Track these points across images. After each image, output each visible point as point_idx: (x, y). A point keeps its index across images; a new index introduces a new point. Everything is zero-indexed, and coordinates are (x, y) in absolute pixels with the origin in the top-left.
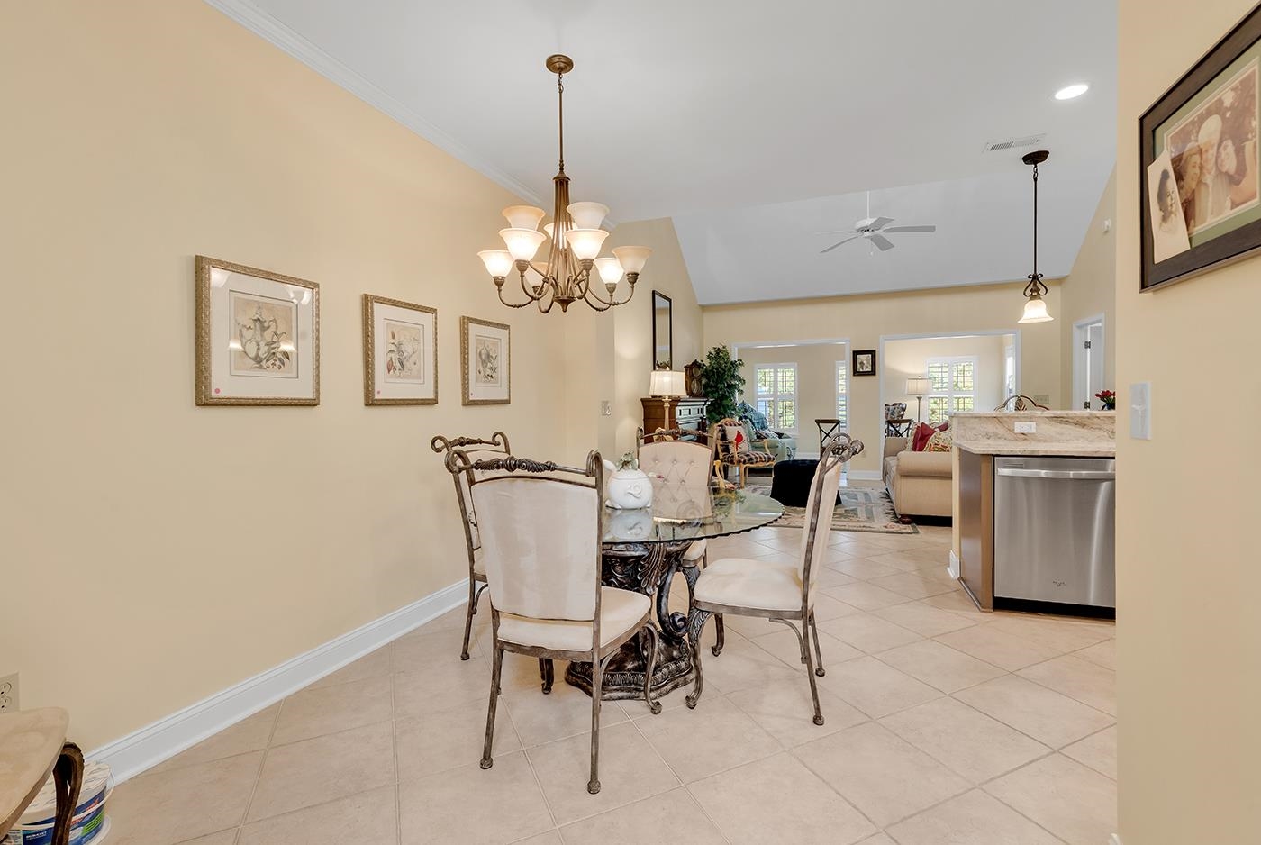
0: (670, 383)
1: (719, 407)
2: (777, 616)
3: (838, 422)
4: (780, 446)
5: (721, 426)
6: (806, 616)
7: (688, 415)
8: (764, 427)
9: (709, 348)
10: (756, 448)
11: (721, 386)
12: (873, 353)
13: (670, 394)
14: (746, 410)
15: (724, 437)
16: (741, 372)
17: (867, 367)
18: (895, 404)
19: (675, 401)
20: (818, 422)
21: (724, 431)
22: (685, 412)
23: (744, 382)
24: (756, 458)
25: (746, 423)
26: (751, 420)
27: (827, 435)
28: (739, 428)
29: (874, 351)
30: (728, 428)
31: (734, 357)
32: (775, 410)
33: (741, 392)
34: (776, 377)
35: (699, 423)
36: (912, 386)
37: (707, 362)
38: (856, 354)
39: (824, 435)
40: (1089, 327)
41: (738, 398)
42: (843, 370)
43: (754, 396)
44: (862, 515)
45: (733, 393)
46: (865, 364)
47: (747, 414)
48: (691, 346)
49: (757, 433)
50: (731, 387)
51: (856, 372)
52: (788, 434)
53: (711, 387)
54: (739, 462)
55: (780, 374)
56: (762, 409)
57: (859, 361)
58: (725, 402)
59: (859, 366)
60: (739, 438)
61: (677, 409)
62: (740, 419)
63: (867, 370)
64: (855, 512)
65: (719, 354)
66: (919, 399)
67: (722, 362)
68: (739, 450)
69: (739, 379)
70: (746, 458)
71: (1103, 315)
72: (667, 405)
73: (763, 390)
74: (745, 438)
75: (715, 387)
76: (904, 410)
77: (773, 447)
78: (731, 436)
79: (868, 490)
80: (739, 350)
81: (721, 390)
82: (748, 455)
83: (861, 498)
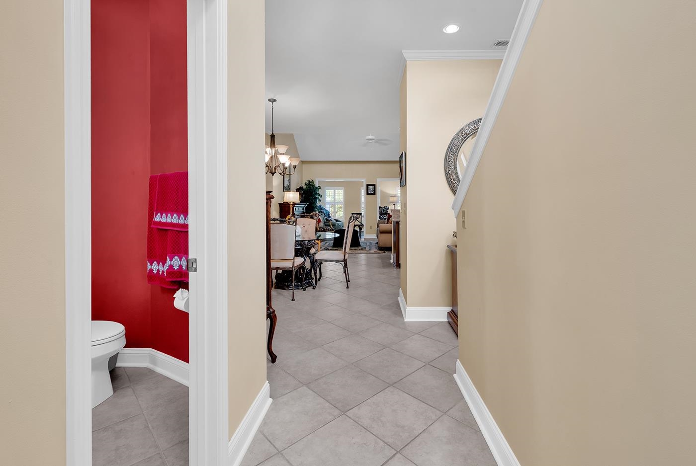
0: (293, 197)
1: (311, 207)
2: (337, 261)
3: (361, 214)
4: (337, 225)
6: (345, 261)
7: (298, 209)
8: (329, 217)
9: (305, 180)
10: (326, 225)
12: (374, 185)
13: (293, 201)
14: (321, 209)
16: (320, 192)
18: (385, 207)
19: (294, 204)
20: (353, 214)
22: (297, 209)
23: (321, 196)
25: (322, 214)
26: (324, 213)
27: (356, 220)
28: (319, 217)
31: (317, 185)
32: (335, 210)
33: (320, 201)
34: (335, 193)
36: (392, 199)
37: (304, 187)
38: (368, 186)
41: (318, 203)
42: (363, 192)
43: (325, 203)
44: (367, 249)
45: (316, 201)
46: (371, 190)
47: (322, 210)
48: (297, 180)
49: (326, 219)
50: (316, 198)
51: (368, 194)
52: (340, 220)
53: (307, 198)
55: (336, 192)
56: (328, 208)
57: (369, 189)
58: (313, 205)
60: (319, 221)
61: (295, 207)
62: (320, 212)
63: (372, 193)
64: (365, 248)
65: (310, 184)
66: (394, 205)
67: (311, 187)
68: (319, 226)
69: (319, 195)
72: (291, 206)
73: (328, 199)
74: (321, 221)
75: (309, 198)
76: (388, 209)
77: (334, 225)
79: (372, 242)
80: (319, 181)
81: (312, 199)
82: (323, 228)
83: (368, 244)
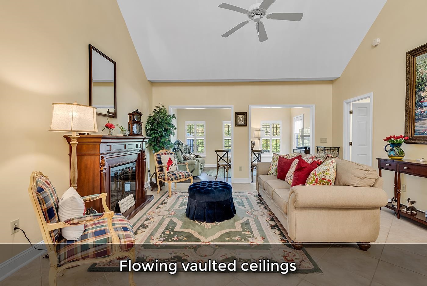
1: (159, 143)
3: (227, 152)
4: (196, 164)
5: (159, 155)
7: (124, 149)
8: (189, 153)
9: (155, 107)
11: (160, 130)
15: (160, 162)
16: (174, 122)
17: (242, 122)
20: (216, 151)
21: (160, 158)
24: (180, 176)
25: (177, 152)
26: (180, 150)
27: (221, 158)
28: (171, 156)
29: (246, 113)
30: (162, 156)
31: (170, 113)
35: (139, 154)
36: (256, 133)
39: (219, 158)
40: (351, 103)
45: (168, 134)
46: (241, 120)
47: (179, 146)
49: (184, 157)
50: (167, 131)
53: (154, 130)
54: (168, 179)
57: (238, 118)
58: (163, 140)
59: (238, 120)
60: (170, 162)
62: (174, 149)
63: (243, 123)
65: (161, 111)
67: (162, 115)
68: (170, 170)
69: (173, 126)
70: (173, 177)
71: (372, 93)
74: (174, 162)
75: (157, 130)
76: (254, 145)
77: (192, 165)
78: (165, 161)
79: (247, 194)
81: (160, 132)
82: (175, 174)
